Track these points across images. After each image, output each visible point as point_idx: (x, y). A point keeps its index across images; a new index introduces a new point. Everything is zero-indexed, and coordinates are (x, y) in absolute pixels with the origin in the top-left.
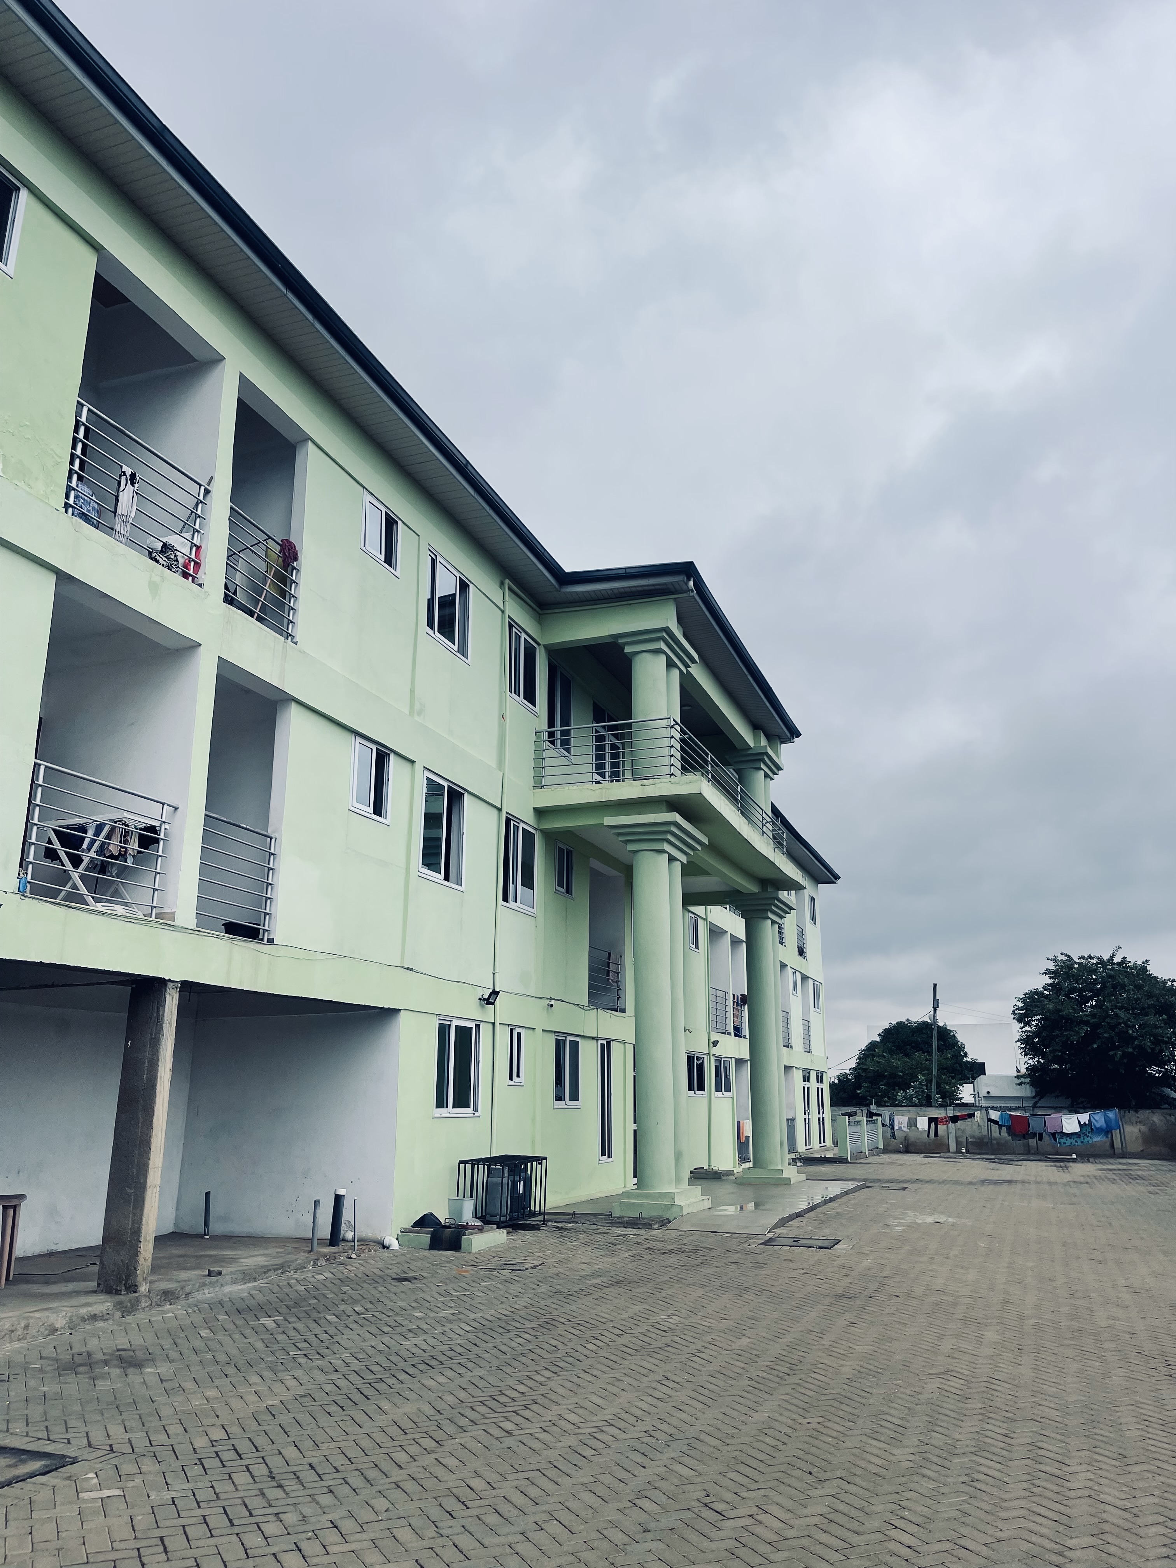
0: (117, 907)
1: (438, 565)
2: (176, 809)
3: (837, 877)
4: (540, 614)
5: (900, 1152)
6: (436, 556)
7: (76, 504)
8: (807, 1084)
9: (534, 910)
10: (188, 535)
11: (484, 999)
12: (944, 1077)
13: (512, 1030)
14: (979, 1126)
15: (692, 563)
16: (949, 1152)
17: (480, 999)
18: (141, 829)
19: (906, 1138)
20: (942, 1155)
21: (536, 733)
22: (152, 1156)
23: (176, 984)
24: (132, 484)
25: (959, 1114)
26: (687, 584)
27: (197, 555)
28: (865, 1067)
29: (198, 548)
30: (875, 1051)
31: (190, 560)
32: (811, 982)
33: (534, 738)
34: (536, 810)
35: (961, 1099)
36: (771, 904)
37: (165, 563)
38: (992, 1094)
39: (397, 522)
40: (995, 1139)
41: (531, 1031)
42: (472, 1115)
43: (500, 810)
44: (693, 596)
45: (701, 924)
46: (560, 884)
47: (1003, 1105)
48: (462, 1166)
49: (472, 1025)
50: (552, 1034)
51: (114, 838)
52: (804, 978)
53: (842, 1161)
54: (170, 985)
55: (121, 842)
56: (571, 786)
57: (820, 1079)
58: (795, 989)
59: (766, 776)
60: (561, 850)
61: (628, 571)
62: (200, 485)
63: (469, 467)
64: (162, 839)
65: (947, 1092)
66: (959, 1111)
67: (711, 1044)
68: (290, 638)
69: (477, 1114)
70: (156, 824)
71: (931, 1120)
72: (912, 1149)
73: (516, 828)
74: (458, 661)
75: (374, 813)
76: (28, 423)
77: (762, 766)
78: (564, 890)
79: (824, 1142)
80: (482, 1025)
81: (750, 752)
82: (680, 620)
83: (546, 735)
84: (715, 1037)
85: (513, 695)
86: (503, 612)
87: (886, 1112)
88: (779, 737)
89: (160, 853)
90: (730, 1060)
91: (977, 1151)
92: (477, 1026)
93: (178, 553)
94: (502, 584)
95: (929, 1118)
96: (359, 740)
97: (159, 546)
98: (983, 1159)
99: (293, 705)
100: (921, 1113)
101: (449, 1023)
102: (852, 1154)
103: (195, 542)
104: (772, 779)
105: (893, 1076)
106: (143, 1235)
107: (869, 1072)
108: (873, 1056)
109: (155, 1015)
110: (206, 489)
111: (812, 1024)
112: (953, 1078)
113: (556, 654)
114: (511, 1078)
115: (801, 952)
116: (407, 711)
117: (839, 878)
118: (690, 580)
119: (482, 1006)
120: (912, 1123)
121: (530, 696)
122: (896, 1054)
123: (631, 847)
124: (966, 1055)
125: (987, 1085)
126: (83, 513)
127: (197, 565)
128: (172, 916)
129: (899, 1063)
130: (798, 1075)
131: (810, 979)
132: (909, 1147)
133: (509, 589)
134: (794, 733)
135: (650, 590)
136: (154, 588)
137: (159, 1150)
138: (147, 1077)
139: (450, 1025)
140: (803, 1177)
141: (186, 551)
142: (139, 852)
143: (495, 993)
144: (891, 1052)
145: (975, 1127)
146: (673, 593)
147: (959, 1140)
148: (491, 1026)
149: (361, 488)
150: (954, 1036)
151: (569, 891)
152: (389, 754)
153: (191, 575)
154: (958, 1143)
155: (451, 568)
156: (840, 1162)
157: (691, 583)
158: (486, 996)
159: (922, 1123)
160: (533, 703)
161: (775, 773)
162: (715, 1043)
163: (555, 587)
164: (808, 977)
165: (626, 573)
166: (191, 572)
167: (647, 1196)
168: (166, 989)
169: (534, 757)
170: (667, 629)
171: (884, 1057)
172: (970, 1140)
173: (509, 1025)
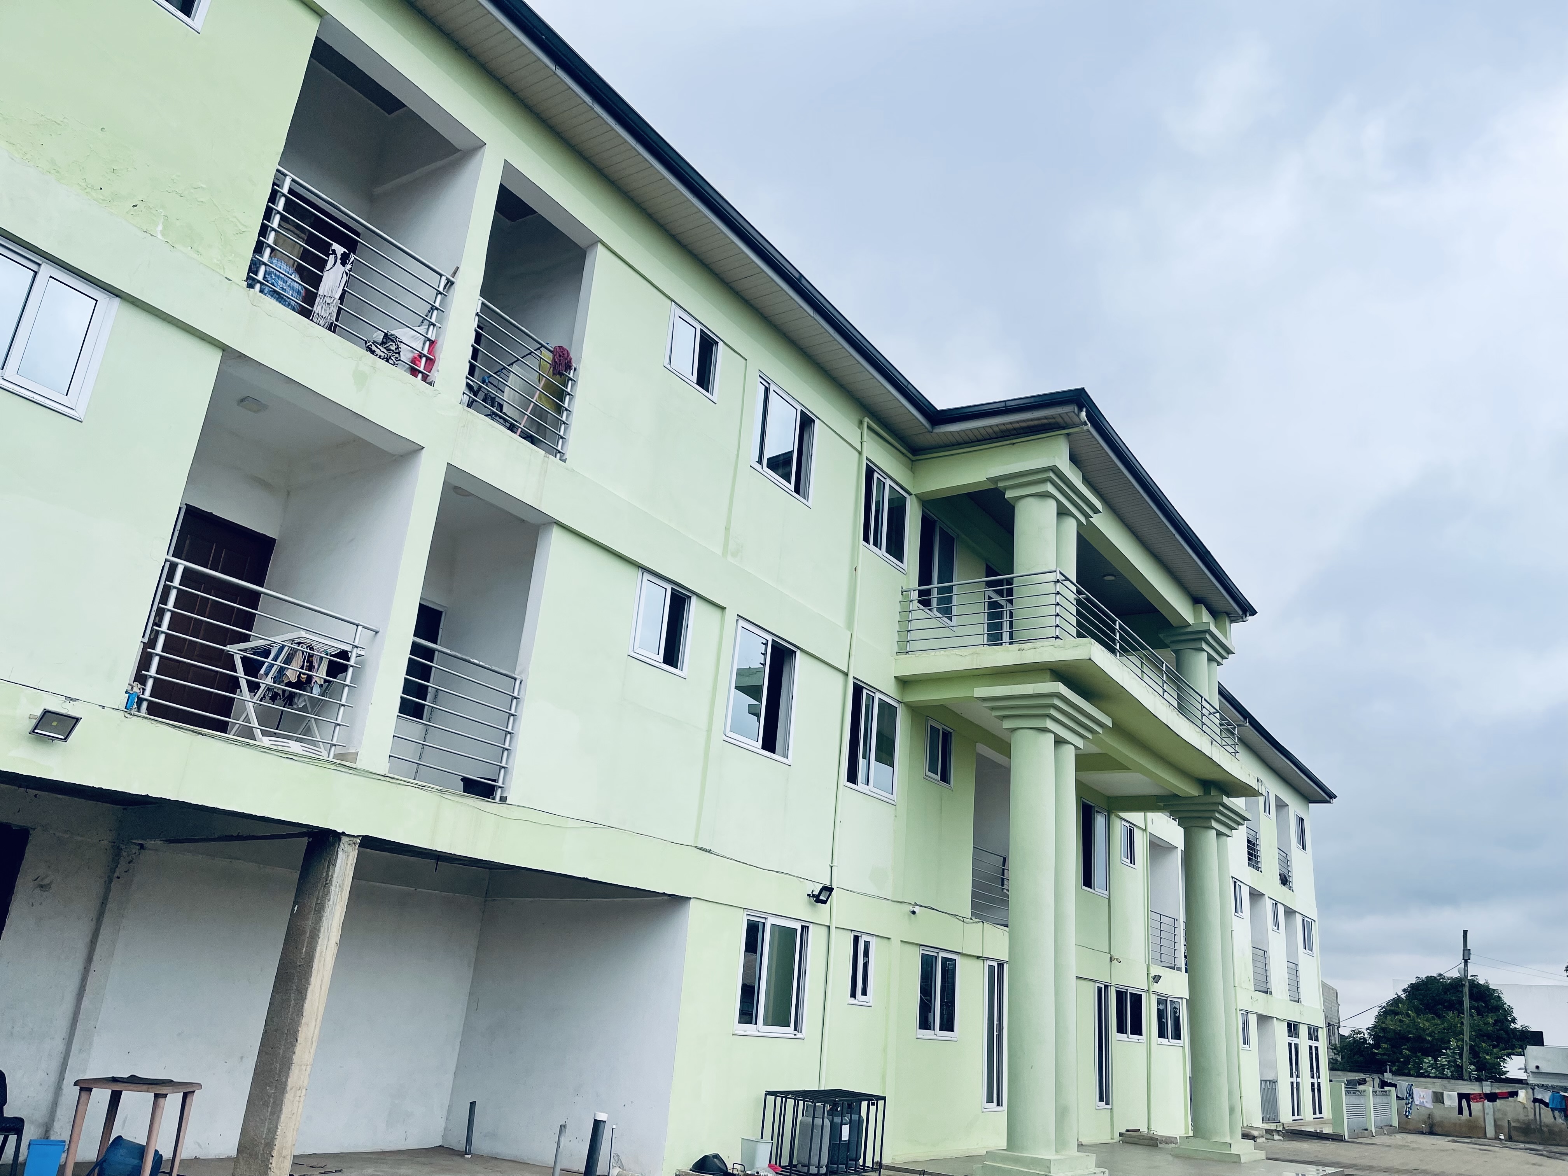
0: (292, 743)
1: (772, 394)
2: (377, 632)
3: (1332, 796)
4: (913, 461)
5: (1422, 1133)
6: (769, 384)
7: (267, 281)
8: (1294, 1040)
9: (894, 797)
10: (423, 330)
11: (814, 896)
12: (1484, 1045)
13: (856, 939)
14: (1525, 1108)
15: (1083, 389)
16: (1485, 1137)
17: (809, 895)
18: (332, 656)
19: (1430, 1116)
20: (1473, 1140)
21: (902, 592)
22: (298, 1049)
23: (354, 840)
24: (344, 264)
25: (1497, 1091)
26: (1078, 416)
27: (430, 351)
28: (1383, 1025)
29: (432, 343)
30: (1398, 1007)
31: (421, 356)
32: (1299, 918)
33: (900, 598)
34: (897, 678)
35: (1505, 1073)
36: (1214, 811)
37: (383, 354)
38: (1543, 1069)
39: (717, 343)
40: (1547, 1126)
41: (886, 941)
42: (793, 1036)
43: (846, 674)
44: (1088, 431)
45: (1138, 835)
46: (934, 769)
47: (1556, 1084)
48: (771, 1098)
49: (798, 926)
50: (916, 949)
51: (294, 663)
52: (1290, 912)
53: (1336, 1138)
54: (344, 839)
55: (302, 668)
56: (937, 652)
57: (1313, 1034)
58: (1276, 924)
59: (1211, 659)
60: (934, 730)
61: (1008, 404)
62: (441, 275)
63: (804, 281)
64: (352, 666)
65: (1488, 1063)
66: (1498, 1088)
67: (1151, 980)
68: (558, 455)
69: (799, 1035)
70: (347, 648)
71: (1461, 1096)
72: (1437, 1129)
73: (871, 699)
74: (794, 502)
75: (665, 661)
76: (204, 186)
77: (1204, 646)
78: (939, 777)
79: (1320, 1113)
80: (811, 927)
81: (1189, 629)
82: (1074, 459)
83: (915, 595)
84: (1155, 970)
85: (872, 547)
86: (860, 453)
87: (1403, 1083)
88: (1228, 614)
89: (348, 682)
90: (1179, 1000)
91: (1522, 1139)
92: (804, 928)
93: (401, 345)
94: (861, 423)
95: (1459, 1094)
96: (647, 576)
97: (379, 336)
98: (1526, 1149)
99: (556, 532)
100: (1449, 1086)
101: (763, 921)
102: (1351, 1130)
103: (429, 336)
104: (1219, 664)
105: (1420, 1039)
106: (276, 1148)
107: (1389, 1032)
108: (1396, 1014)
109: (325, 875)
110: (448, 280)
111: (1301, 968)
112: (1494, 1047)
113: (928, 504)
114: (853, 995)
115: (1285, 880)
116: (718, 551)
117: (1335, 797)
118: (1082, 411)
119: (810, 903)
120: (1438, 1098)
121: (896, 549)
122: (1424, 1014)
123: (1007, 724)
124: (1514, 1020)
125: (1536, 1058)
126: (275, 291)
127: (430, 362)
128: (354, 757)
129: (1427, 1024)
130: (1281, 1029)
131: (1297, 914)
132: (1432, 1129)
133: (869, 427)
134: (1247, 610)
135: (1035, 426)
136: (361, 379)
137: (309, 1043)
138: (306, 952)
139: (764, 924)
140: (1261, 1155)
141: (418, 345)
142: (326, 681)
143: (828, 889)
144: (1418, 1012)
145: (1520, 1109)
146: (1064, 428)
147: (1499, 1123)
148: (826, 929)
149: (669, 302)
150: (1499, 997)
151: (945, 778)
152: (690, 597)
153: (420, 372)
154: (1498, 1128)
155: (788, 398)
156: (1333, 1140)
157: (1083, 414)
158: (816, 893)
159: (1451, 1099)
160: (899, 556)
161: (1223, 658)
162: (1157, 979)
163: (926, 428)
164: (1296, 912)
165: (1005, 406)
166: (421, 369)
167: (1017, 1160)
168: (339, 845)
169: (899, 619)
170: (1054, 468)
171: (1408, 1015)
172: (1513, 1124)
173: (852, 930)
